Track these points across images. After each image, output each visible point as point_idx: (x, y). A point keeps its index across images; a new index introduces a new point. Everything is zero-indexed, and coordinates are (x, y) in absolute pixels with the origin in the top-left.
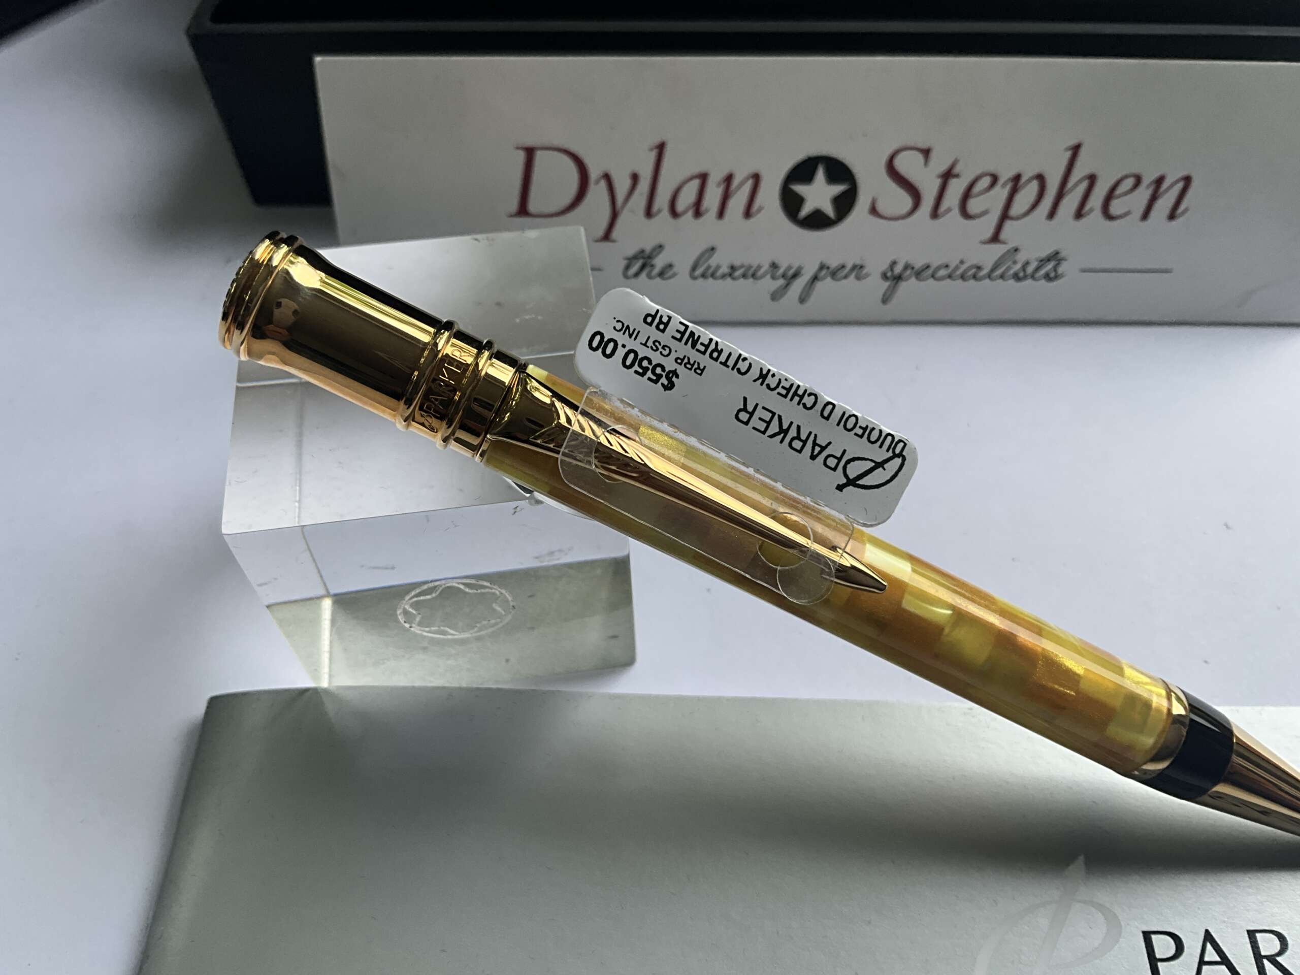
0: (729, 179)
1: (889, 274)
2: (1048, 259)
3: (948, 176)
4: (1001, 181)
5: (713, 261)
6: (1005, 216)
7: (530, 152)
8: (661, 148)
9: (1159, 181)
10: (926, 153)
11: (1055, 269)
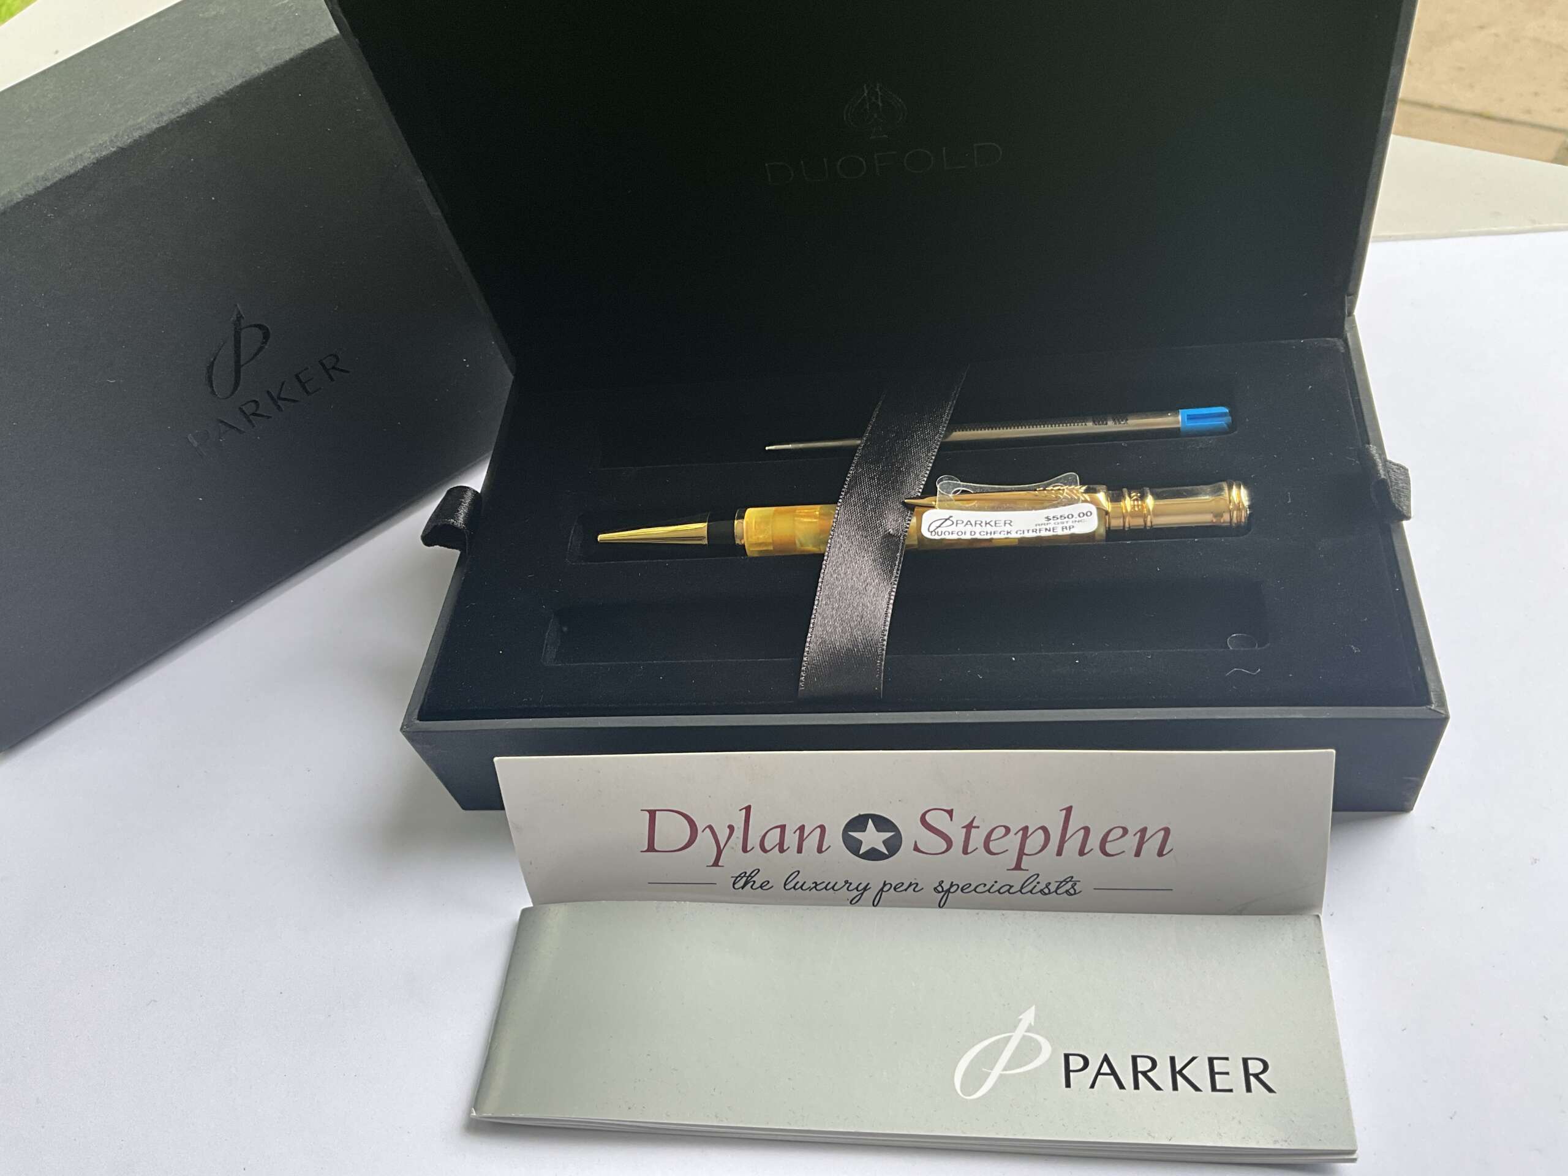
0: (802, 829)
1: (940, 889)
2: (1066, 881)
3: (969, 827)
4: (1013, 832)
5: (800, 879)
6: (1021, 853)
7: (652, 814)
8: (748, 809)
9: (1144, 831)
10: (950, 813)
11: (1073, 887)
